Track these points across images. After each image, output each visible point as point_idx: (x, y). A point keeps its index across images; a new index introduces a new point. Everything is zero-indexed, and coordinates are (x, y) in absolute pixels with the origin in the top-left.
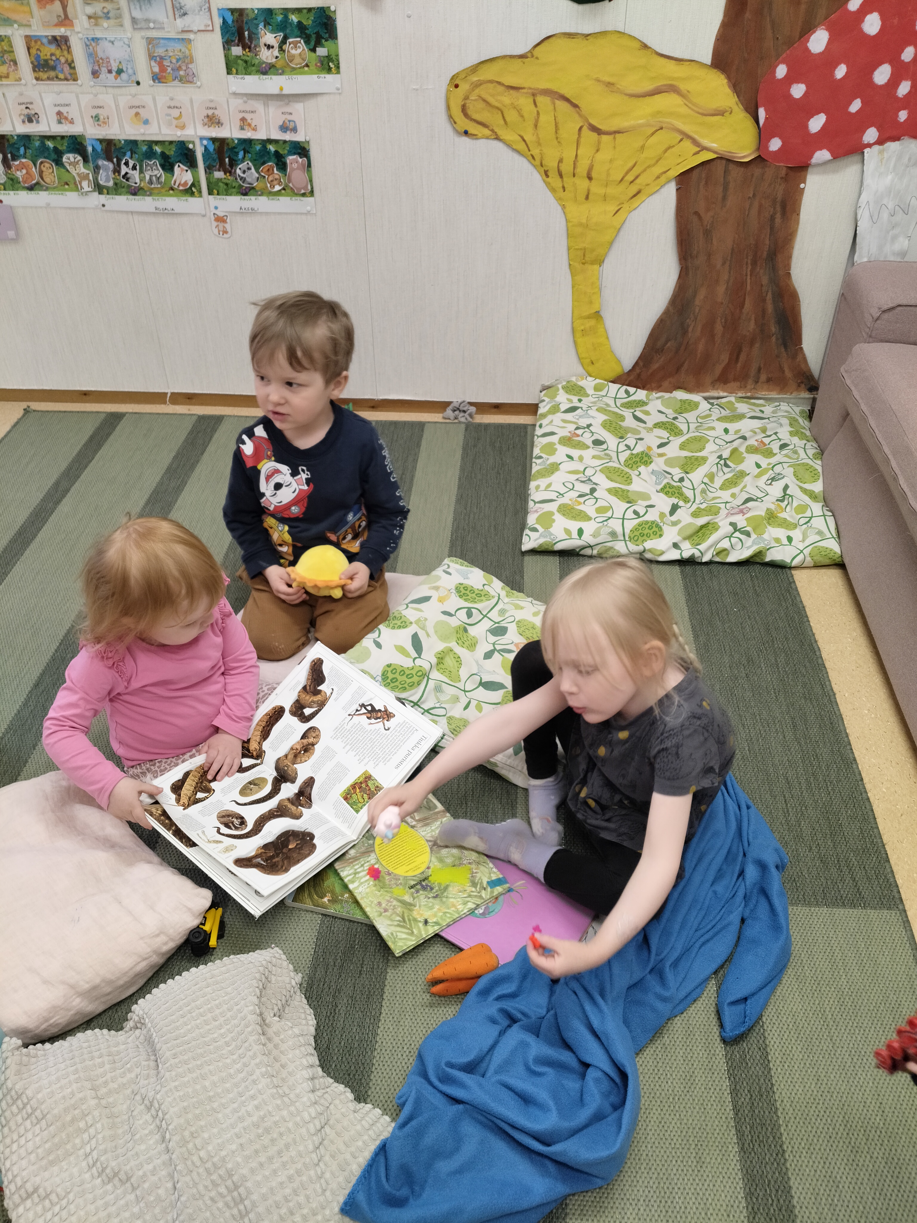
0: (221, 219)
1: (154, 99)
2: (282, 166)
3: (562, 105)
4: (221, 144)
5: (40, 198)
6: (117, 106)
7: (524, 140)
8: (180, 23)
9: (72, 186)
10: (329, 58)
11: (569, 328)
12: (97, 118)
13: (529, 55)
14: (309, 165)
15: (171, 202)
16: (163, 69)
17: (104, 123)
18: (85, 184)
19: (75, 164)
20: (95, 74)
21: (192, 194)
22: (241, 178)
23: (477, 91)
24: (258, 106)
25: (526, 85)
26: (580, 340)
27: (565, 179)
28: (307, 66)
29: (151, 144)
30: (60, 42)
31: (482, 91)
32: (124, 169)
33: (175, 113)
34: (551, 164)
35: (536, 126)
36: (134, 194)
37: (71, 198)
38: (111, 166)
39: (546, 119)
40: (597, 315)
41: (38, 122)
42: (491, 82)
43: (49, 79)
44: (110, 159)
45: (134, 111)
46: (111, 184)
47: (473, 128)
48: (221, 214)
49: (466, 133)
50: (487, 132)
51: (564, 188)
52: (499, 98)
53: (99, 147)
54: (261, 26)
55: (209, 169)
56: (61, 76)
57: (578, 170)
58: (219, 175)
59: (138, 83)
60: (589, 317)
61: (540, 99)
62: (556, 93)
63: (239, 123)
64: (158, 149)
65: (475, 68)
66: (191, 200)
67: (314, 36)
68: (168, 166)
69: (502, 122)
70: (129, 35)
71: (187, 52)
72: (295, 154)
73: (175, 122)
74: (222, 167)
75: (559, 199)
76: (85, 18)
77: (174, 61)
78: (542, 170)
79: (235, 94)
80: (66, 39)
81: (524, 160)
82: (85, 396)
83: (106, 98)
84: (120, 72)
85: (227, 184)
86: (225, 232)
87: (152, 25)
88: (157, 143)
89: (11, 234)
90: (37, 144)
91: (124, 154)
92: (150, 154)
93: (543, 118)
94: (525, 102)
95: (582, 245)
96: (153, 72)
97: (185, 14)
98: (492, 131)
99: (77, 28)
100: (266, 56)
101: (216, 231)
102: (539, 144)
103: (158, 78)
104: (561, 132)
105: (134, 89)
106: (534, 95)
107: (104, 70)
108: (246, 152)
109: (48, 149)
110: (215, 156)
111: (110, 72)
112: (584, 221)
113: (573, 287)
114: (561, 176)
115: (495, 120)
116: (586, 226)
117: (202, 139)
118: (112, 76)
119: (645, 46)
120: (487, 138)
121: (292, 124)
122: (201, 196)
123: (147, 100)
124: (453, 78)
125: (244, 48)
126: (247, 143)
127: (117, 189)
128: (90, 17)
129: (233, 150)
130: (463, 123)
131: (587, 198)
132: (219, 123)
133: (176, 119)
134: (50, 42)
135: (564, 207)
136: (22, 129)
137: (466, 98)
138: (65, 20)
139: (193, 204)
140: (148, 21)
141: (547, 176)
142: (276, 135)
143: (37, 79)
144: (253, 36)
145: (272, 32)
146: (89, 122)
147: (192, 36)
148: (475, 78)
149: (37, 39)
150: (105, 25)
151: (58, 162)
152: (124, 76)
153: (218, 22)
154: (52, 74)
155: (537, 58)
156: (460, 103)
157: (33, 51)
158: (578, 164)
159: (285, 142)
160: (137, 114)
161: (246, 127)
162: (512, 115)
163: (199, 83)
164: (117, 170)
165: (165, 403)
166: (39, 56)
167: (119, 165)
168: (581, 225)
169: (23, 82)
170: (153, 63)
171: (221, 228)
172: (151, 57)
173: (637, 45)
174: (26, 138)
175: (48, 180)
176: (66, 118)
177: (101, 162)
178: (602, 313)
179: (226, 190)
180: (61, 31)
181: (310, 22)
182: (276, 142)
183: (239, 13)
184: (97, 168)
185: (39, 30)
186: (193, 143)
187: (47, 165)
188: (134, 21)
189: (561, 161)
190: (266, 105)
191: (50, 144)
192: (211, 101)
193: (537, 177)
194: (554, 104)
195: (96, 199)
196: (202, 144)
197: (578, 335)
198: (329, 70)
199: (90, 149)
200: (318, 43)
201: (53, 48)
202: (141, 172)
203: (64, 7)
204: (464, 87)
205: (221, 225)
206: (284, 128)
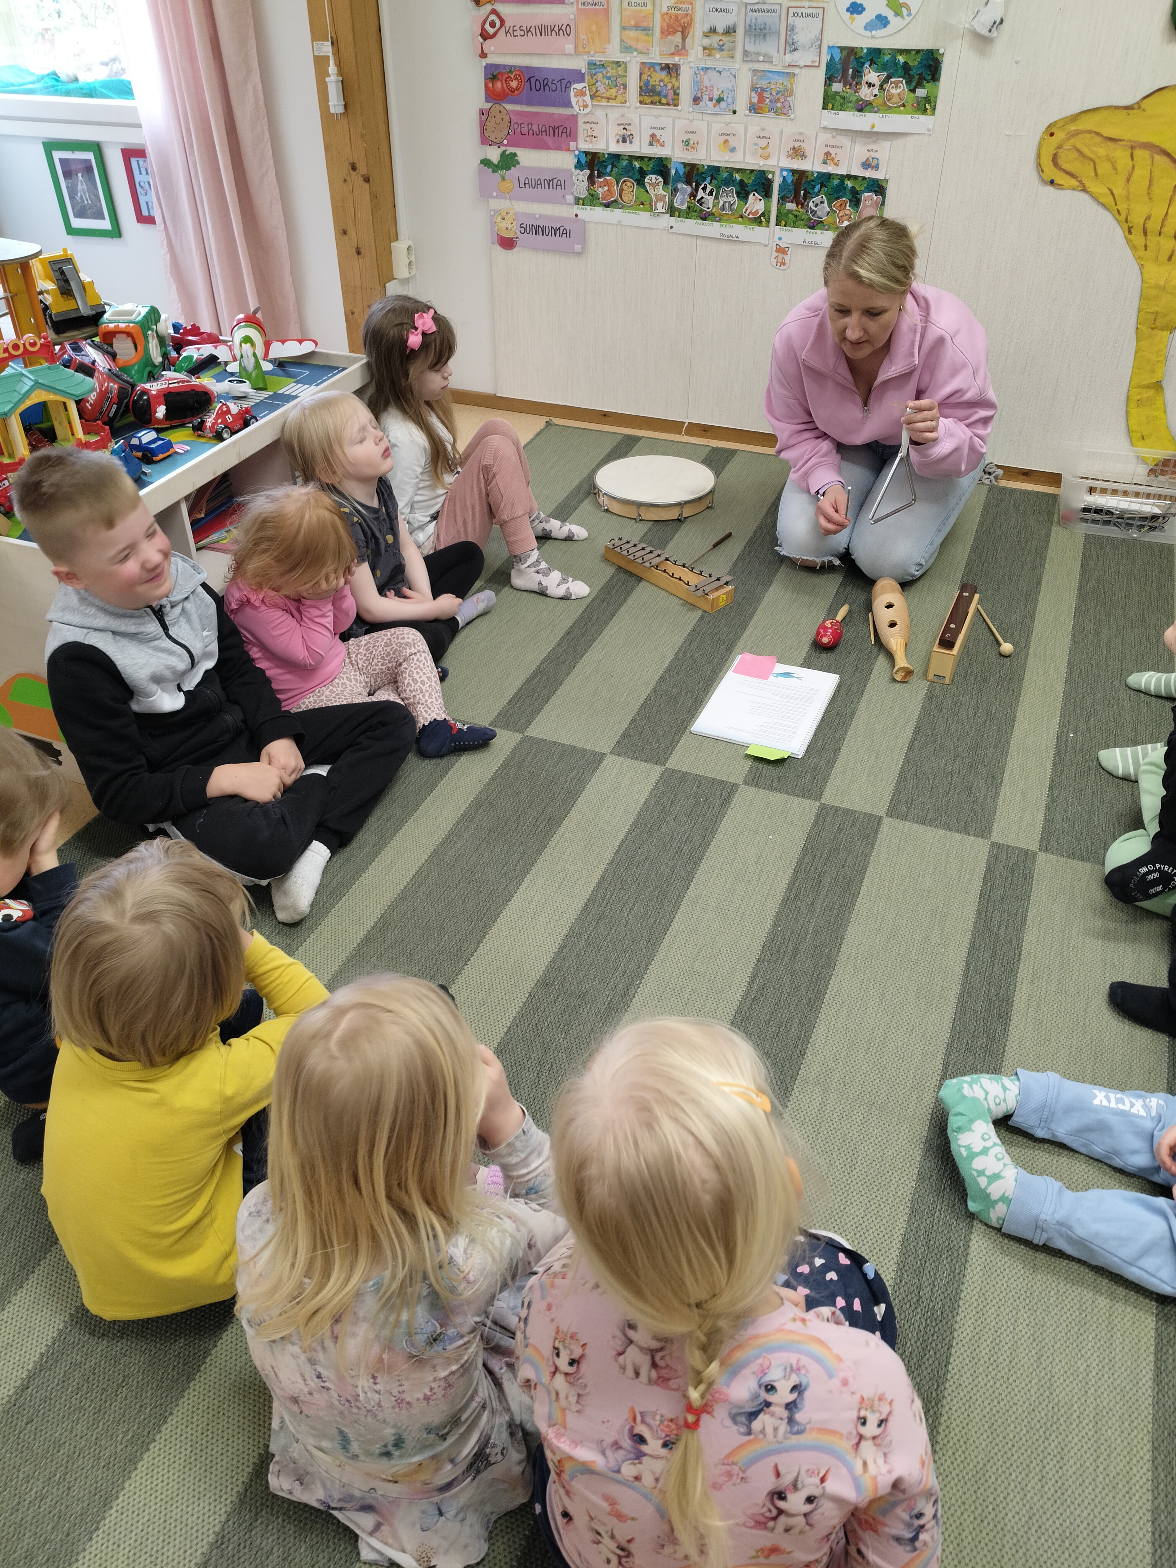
0: (782, 251)
1: (746, 128)
2: (856, 202)
3: (1160, 159)
4: (800, 175)
5: (615, 215)
6: (709, 132)
7: (1113, 194)
8: (789, 58)
9: (647, 206)
10: (927, 100)
11: (1124, 396)
12: (687, 143)
13: (1136, 106)
15: (738, 230)
16: (761, 99)
17: (693, 148)
19: (654, 185)
20: (696, 100)
21: (760, 223)
22: (812, 211)
23: (1072, 141)
24: (846, 142)
25: (1126, 137)
26: (1133, 411)
27: (1149, 237)
28: (904, 105)
29: (732, 171)
30: (671, 70)
31: (1077, 142)
32: (701, 193)
33: (763, 143)
34: (1137, 220)
35: (1128, 180)
36: (704, 219)
37: (643, 218)
38: (689, 189)
39: (1141, 173)
40: (1158, 386)
41: (631, 142)
42: (1089, 132)
43: (652, 103)
44: (689, 183)
45: (725, 138)
46: (684, 207)
47: (1060, 178)
48: (783, 245)
49: (1052, 182)
50: (1074, 183)
51: (1146, 247)
52: (1094, 149)
53: (682, 171)
54: (868, 63)
55: (782, 199)
56: (664, 101)
57: (1165, 229)
58: (790, 206)
59: (734, 112)
60: (1148, 387)
61: (1138, 152)
62: (1157, 147)
63: (822, 157)
64: (738, 177)
65: (1075, 118)
66: (758, 229)
67: (916, 77)
68: (743, 194)
69: (1093, 174)
70: (737, 66)
71: (789, 86)
73: (760, 151)
74: (796, 200)
75: (1138, 258)
76: (701, 49)
77: (774, 93)
78: (1126, 226)
79: (825, 128)
80: (677, 67)
81: (1109, 214)
82: (605, 416)
83: (701, 124)
84: (720, 100)
85: (796, 216)
86: (783, 264)
87: (761, 58)
88: (738, 170)
89: (578, 248)
90: (625, 163)
91: (704, 179)
92: (729, 181)
93: (1137, 172)
94: (1121, 155)
95: (1154, 309)
96: (751, 103)
97: (795, 50)
98: (1081, 182)
99: (691, 58)
100: (865, 93)
101: (774, 262)
102: (1128, 198)
103: (754, 109)
104: (1154, 188)
105: (730, 117)
106: (1132, 148)
107: (706, 98)
108: (823, 185)
109: (634, 168)
110: (792, 188)
111: (711, 100)
112: (1162, 283)
113: (1136, 352)
114: (1145, 233)
115: (1085, 171)
116: (1163, 289)
117: (782, 170)
118: (710, 104)
120: (1074, 189)
121: (875, 161)
122: (768, 226)
123: (740, 129)
124: (1049, 126)
125: (845, 86)
126: (825, 179)
127: (689, 213)
128: (705, 48)
129: (811, 183)
130: (1051, 172)
131: (1170, 259)
132: (803, 156)
133: (763, 149)
134: (662, 69)
135: (1142, 267)
136: (615, 148)
137: (1060, 147)
138: (682, 50)
139: (759, 233)
140: (758, 54)
141: (1130, 232)
142: (857, 171)
143: (641, 102)
145: (876, 71)
146: (679, 146)
147: (797, 71)
148: (1073, 128)
149: (652, 66)
150: (718, 56)
151: (640, 183)
152: (723, 104)
153: (825, 58)
154: (657, 99)
155: (1144, 110)
156: (1052, 151)
157: (645, 77)
158: (1167, 223)
159: (864, 178)
160: (726, 141)
161: (828, 162)
162: (1104, 168)
163: (793, 116)
164: (693, 195)
165: (680, 433)
166: (648, 81)
167: (696, 190)
168: (1157, 287)
169: (628, 104)
170: (753, 94)
171: (780, 260)
172: (754, 88)
174: (616, 157)
175: (625, 198)
176: (658, 141)
177: (680, 185)
178: (1164, 384)
179: (794, 222)
180: (676, 59)
181: (916, 63)
182: (855, 178)
183: (851, 51)
184: (675, 190)
185: (655, 57)
186: (773, 173)
187: (629, 184)
188: (746, 53)
189: (1148, 218)
190: (853, 141)
191: (637, 164)
192: (801, 134)
193: (1119, 233)
194: (1153, 158)
195: (667, 220)
196: (781, 175)
197: (1132, 404)
198: (924, 111)
199: (673, 172)
200: (919, 84)
201: (663, 75)
203: (684, 38)
204: (1060, 136)
205: (781, 256)
206: (866, 165)
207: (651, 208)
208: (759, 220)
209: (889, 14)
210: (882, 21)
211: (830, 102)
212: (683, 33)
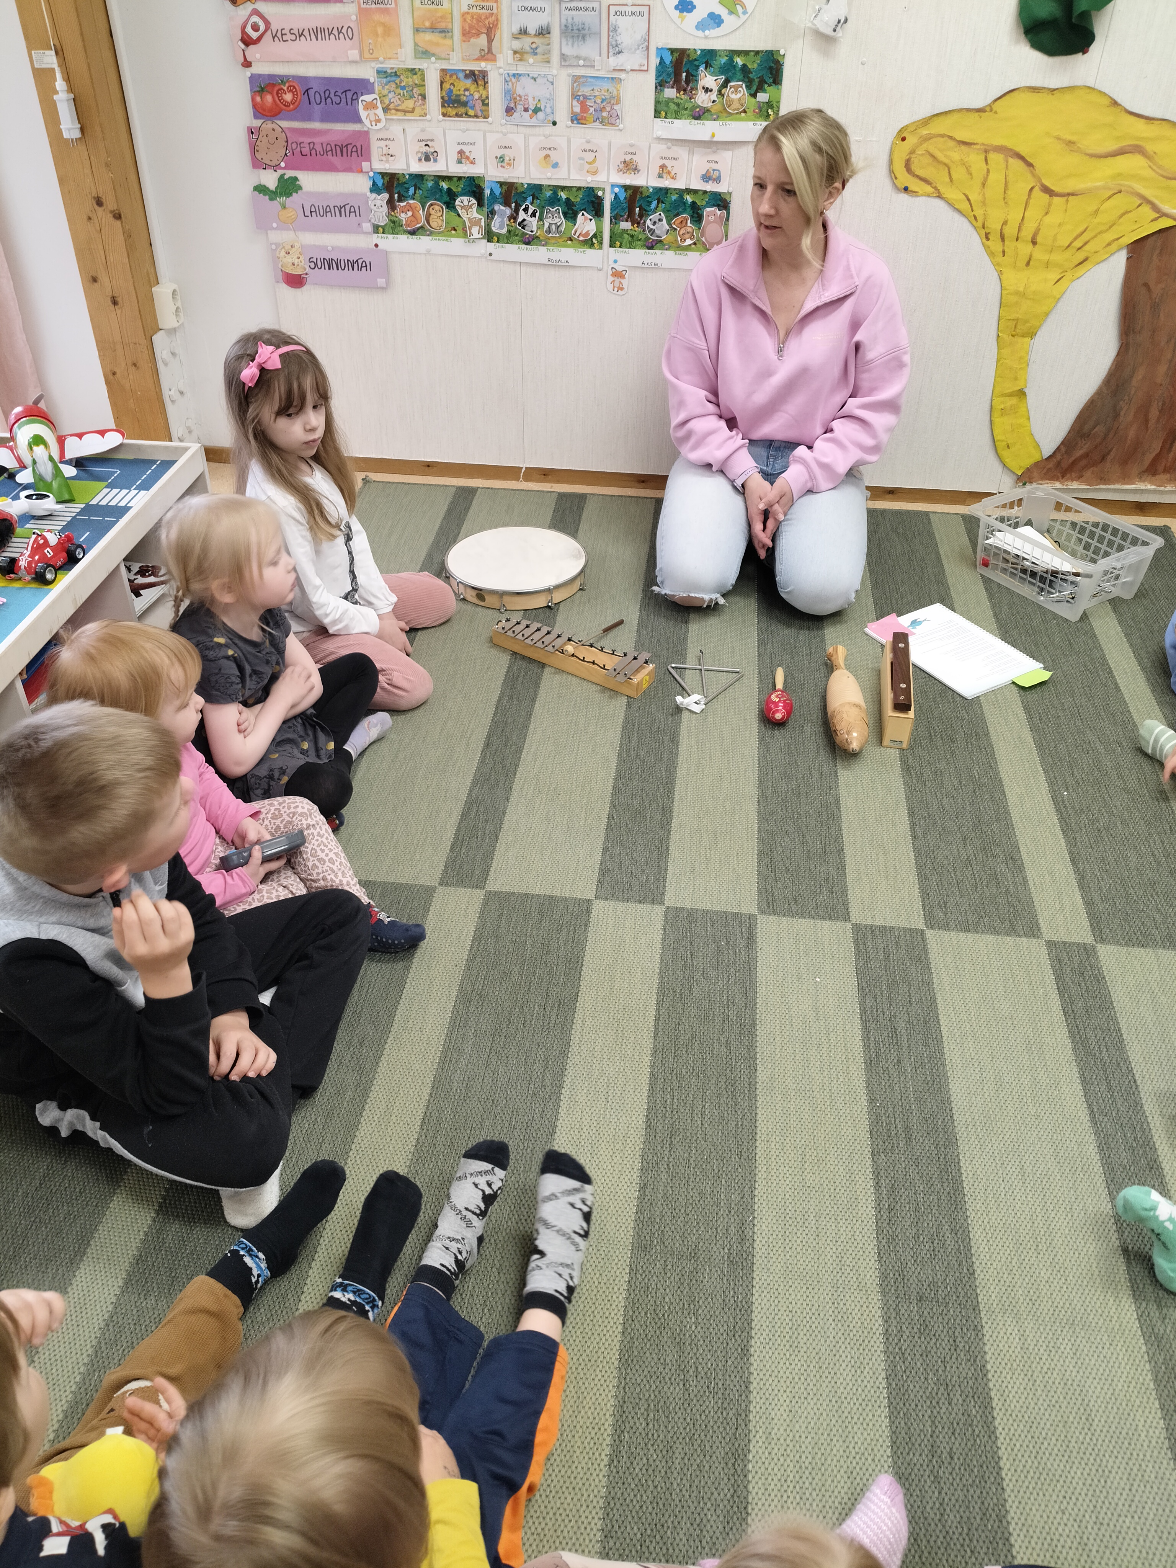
0: (618, 274)
1: (569, 141)
2: (697, 218)
3: (1015, 163)
4: (634, 193)
5: (423, 243)
6: (527, 147)
7: (969, 200)
8: (613, 61)
9: (460, 231)
10: (769, 104)
11: (987, 406)
12: (501, 159)
13: (988, 109)
14: (728, 219)
15: (568, 254)
16: (584, 108)
17: (509, 164)
18: (475, 230)
19: (467, 208)
20: (509, 111)
21: (592, 245)
22: (650, 230)
23: (925, 145)
24: (682, 153)
25: (979, 141)
26: (997, 420)
27: (1006, 242)
28: (745, 111)
29: (556, 189)
30: (478, 78)
31: (930, 146)
32: (522, 215)
33: (590, 157)
34: (994, 226)
35: (984, 185)
36: (528, 243)
37: (456, 244)
38: (508, 211)
39: (996, 178)
40: (1021, 394)
41: (435, 161)
42: (942, 136)
43: (457, 115)
44: (507, 204)
45: (545, 152)
46: (504, 231)
47: (914, 185)
48: (619, 269)
49: (906, 189)
50: (929, 189)
51: (1004, 252)
52: (948, 153)
53: (498, 191)
54: (702, 68)
55: (616, 219)
56: (471, 113)
57: (1023, 234)
58: (625, 225)
59: (554, 123)
60: (1011, 395)
61: (992, 156)
62: (1011, 150)
63: (657, 170)
64: (563, 195)
65: (926, 121)
66: (590, 251)
67: (757, 80)
68: (571, 213)
69: (948, 179)
70: (555, 72)
71: (615, 92)
72: (714, 206)
73: (587, 166)
74: (630, 217)
75: (996, 265)
76: (510, 53)
77: (599, 101)
78: (983, 232)
79: (659, 139)
80: (484, 74)
81: (965, 220)
82: (428, 467)
83: (517, 139)
84: (537, 110)
85: (632, 236)
86: (621, 288)
87: (581, 62)
88: (563, 188)
89: (381, 282)
90: (430, 184)
91: (525, 199)
92: (554, 200)
93: (992, 177)
94: (975, 159)
95: (1014, 316)
96: (573, 112)
97: (620, 52)
98: (935, 188)
99: (500, 63)
100: (702, 99)
101: (610, 287)
102: (984, 203)
103: (577, 119)
104: (1009, 192)
105: (550, 129)
106: (986, 151)
107: (520, 108)
108: (659, 201)
109: (441, 190)
110: (625, 205)
111: (526, 110)
112: (1021, 289)
113: (998, 361)
114: (1003, 239)
115: (939, 177)
116: (1022, 295)
117: (613, 186)
118: (526, 115)
119: (1115, 103)
120: (929, 196)
121: (716, 174)
122: (601, 248)
123: (562, 142)
124: (900, 131)
125: (678, 91)
126: (662, 194)
127: (510, 237)
128: (515, 52)
129: (648, 200)
130: (904, 179)
131: (1028, 264)
132: (636, 170)
133: (589, 163)
134: (467, 76)
135: (1000, 273)
136: (417, 167)
137: (912, 152)
138: (488, 54)
139: (591, 256)
140: (578, 58)
141: (987, 239)
142: (697, 184)
143: (444, 115)
144: (692, 78)
145: (712, 74)
146: (492, 163)
147: (623, 76)
148: (925, 132)
149: (454, 73)
150: (531, 61)
151: (450, 205)
152: (540, 115)
153: (654, 61)
154: (462, 110)
155: (996, 113)
156: (905, 157)
157: (446, 86)
158: (1023, 227)
159: (705, 192)
160: (547, 156)
161: (665, 175)
162: (959, 173)
163: (621, 126)
164: (513, 217)
165: (518, 479)
166: (451, 91)
167: (517, 211)
168: (1017, 293)
169: (428, 117)
170: (575, 103)
171: (617, 284)
172: (575, 96)
173: (1106, 101)
174: (419, 178)
175: (434, 224)
176: (468, 158)
177: (497, 207)
178: (1026, 390)
179: (630, 243)
180: (483, 65)
181: (756, 65)
182: (695, 192)
183: (682, 52)
184: (492, 213)
185: (457, 63)
186: (603, 190)
187: (437, 208)
188: (563, 57)
189: (1005, 223)
190: (691, 152)
191: (445, 185)
192: (632, 146)
193: (975, 240)
194: (1007, 162)
195: (484, 247)
196: (612, 191)
197: (996, 414)
199: (487, 192)
200: (760, 88)
201: (468, 83)
202: (541, 219)
203: (490, 41)
204: (911, 140)
205: (617, 280)
206: (706, 178)
207: (465, 233)
208: (592, 242)
209: (722, 11)
210: (715, 20)
211: (661, 110)
212: (488, 35)
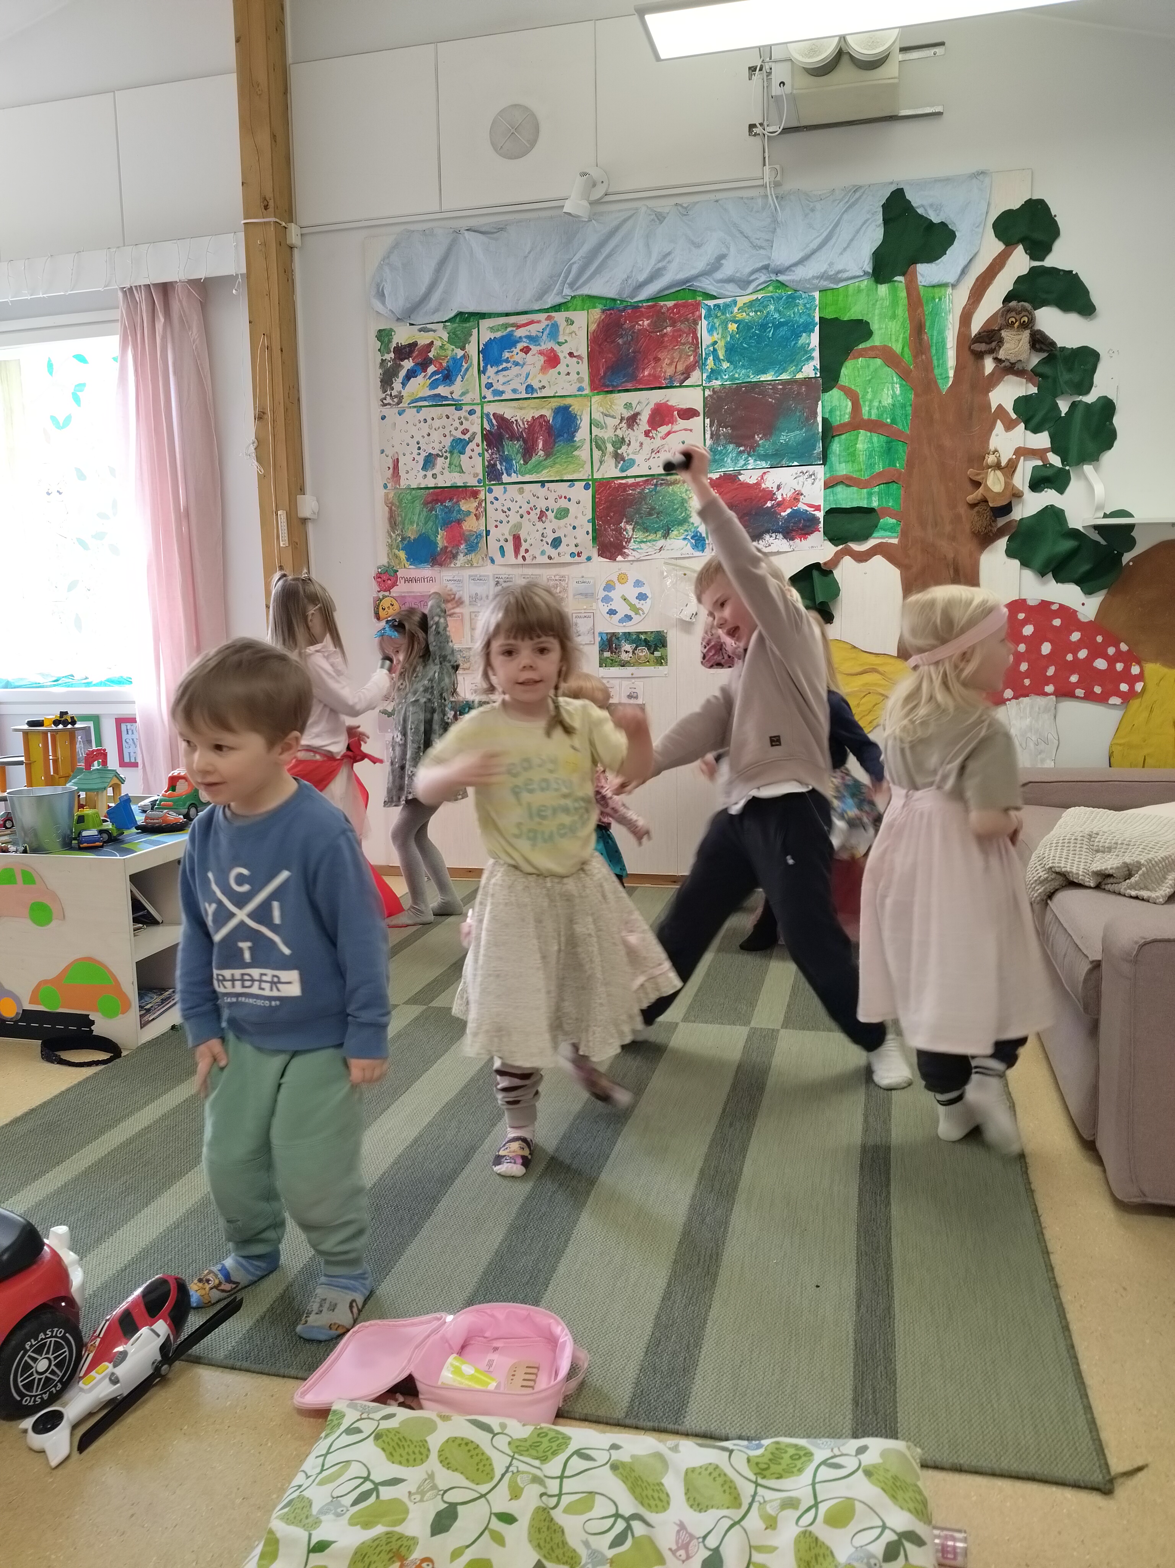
10: (662, 657)
28: (648, 662)
54: (623, 641)
67: (653, 646)
100: (624, 656)
119: (855, 647)
121: (636, 694)
125: (612, 653)
136: (470, 698)
144: (618, 647)
145: (629, 644)
153: (598, 639)
173: (850, 647)
181: (652, 639)
183: (613, 634)
190: (621, 684)
198: (661, 664)
200: (656, 650)
206: (630, 697)
209: (632, 614)
210: (629, 618)
211: (603, 663)
